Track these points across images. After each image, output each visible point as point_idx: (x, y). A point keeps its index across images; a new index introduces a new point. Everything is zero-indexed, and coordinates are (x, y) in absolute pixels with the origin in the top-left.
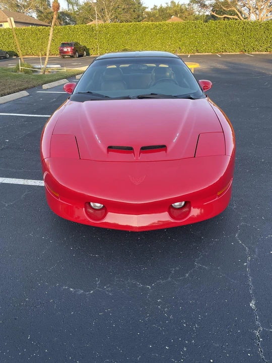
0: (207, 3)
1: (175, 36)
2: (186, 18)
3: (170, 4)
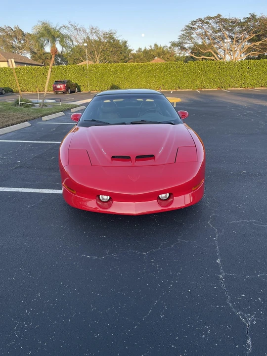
0: (186, 46)
1: (158, 74)
2: (168, 59)
3: (153, 47)
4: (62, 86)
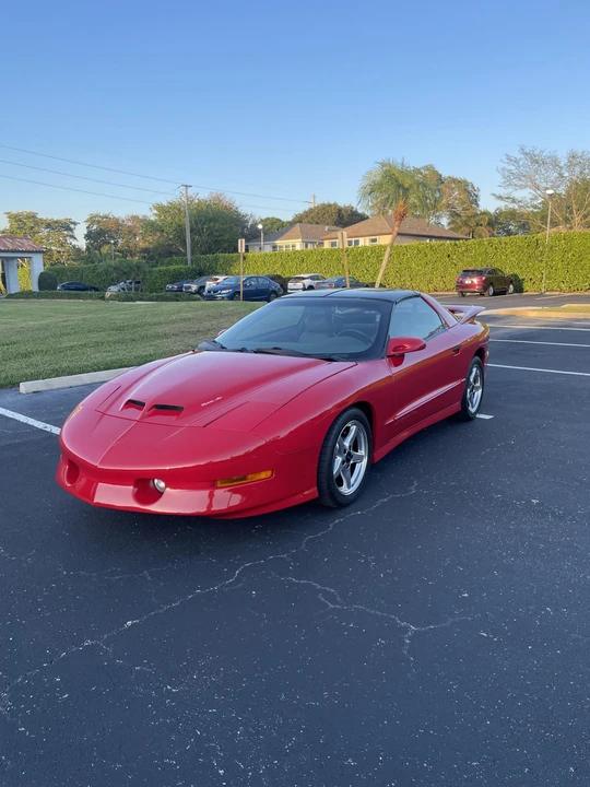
4: (475, 281)
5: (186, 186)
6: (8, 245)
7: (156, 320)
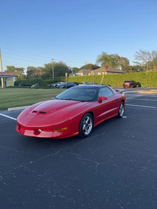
4: (128, 84)
5: (53, 59)
6: (7, 74)
7: (43, 93)
